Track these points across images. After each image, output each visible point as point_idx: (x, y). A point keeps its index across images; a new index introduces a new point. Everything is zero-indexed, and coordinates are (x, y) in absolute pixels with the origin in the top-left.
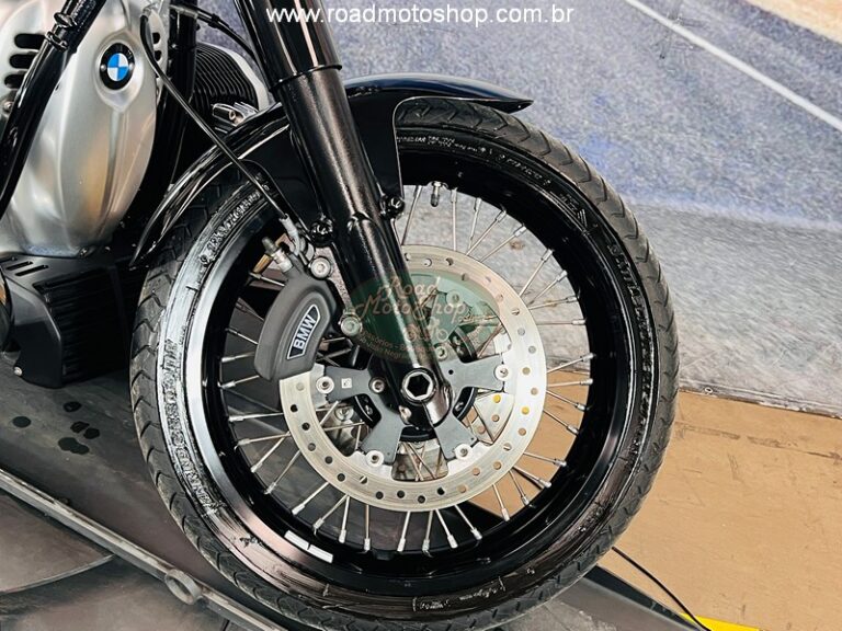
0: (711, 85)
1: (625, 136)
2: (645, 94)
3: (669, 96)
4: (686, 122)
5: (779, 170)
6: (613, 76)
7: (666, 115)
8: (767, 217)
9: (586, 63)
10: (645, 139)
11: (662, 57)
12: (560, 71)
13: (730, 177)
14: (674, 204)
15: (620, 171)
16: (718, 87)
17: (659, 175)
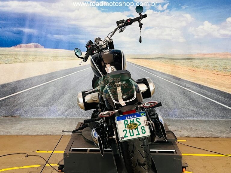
0: (193, 97)
1: (180, 108)
2: (182, 100)
3: (186, 100)
4: (190, 104)
5: (207, 110)
6: (176, 98)
7: (186, 103)
8: (207, 119)
9: (171, 96)
10: (184, 108)
11: (184, 94)
12: (167, 98)
13: (199, 113)
14: (190, 119)
15: (180, 114)
16: (194, 98)
17: (187, 114)
